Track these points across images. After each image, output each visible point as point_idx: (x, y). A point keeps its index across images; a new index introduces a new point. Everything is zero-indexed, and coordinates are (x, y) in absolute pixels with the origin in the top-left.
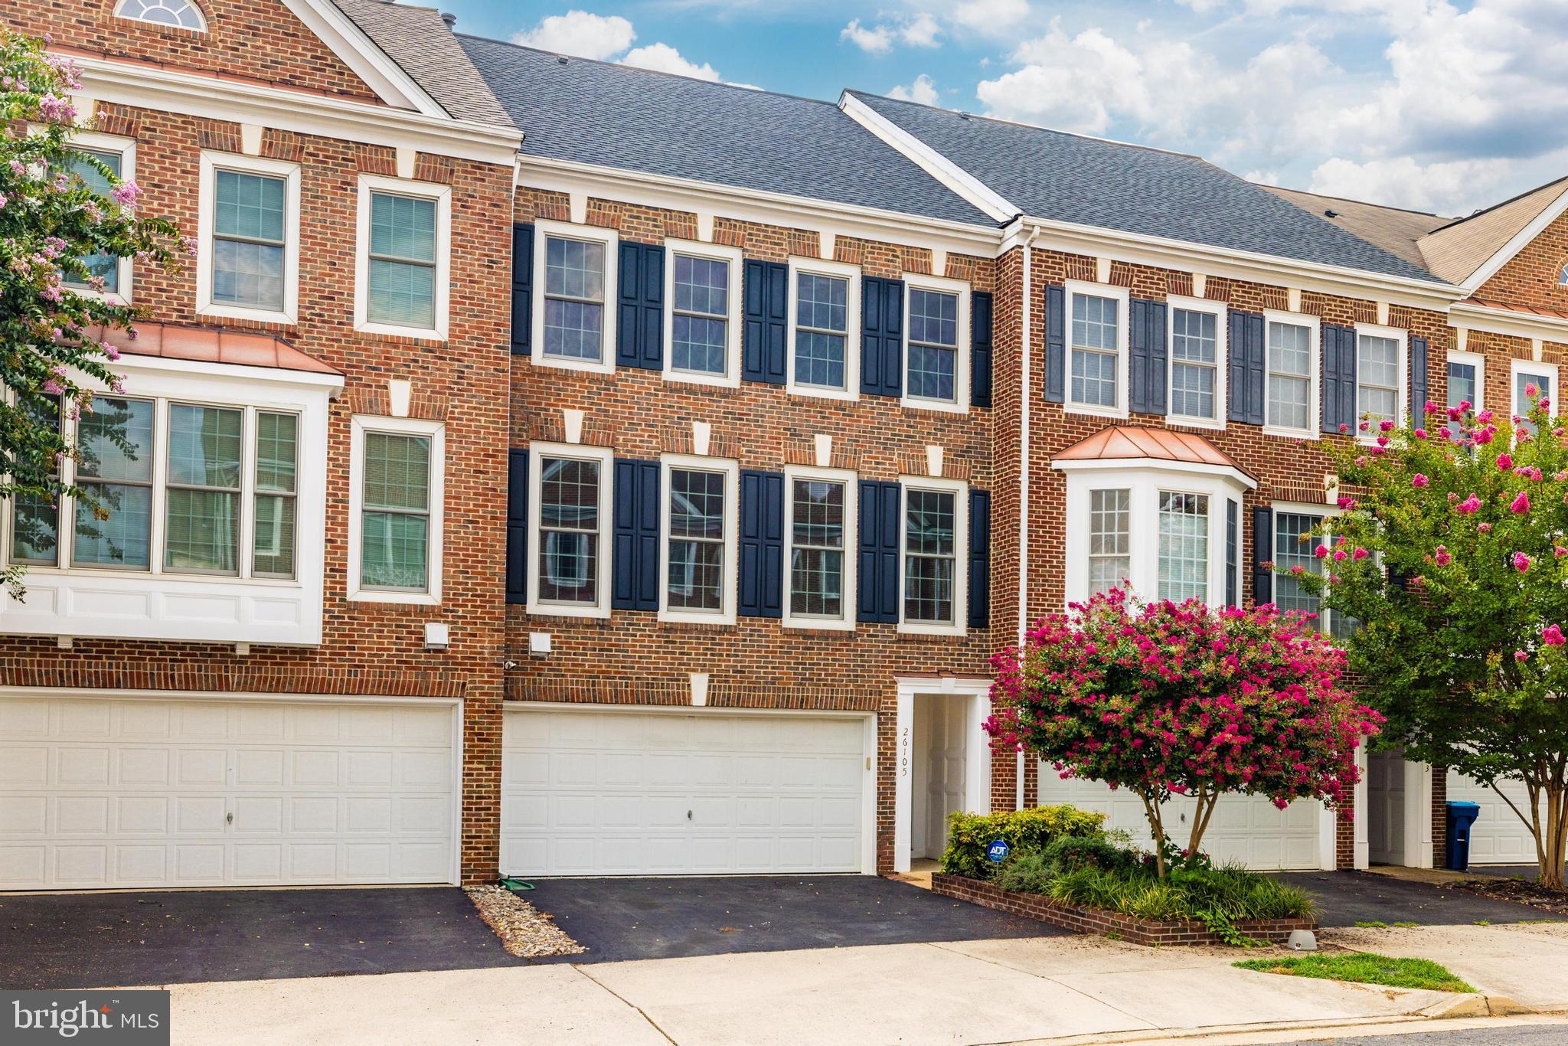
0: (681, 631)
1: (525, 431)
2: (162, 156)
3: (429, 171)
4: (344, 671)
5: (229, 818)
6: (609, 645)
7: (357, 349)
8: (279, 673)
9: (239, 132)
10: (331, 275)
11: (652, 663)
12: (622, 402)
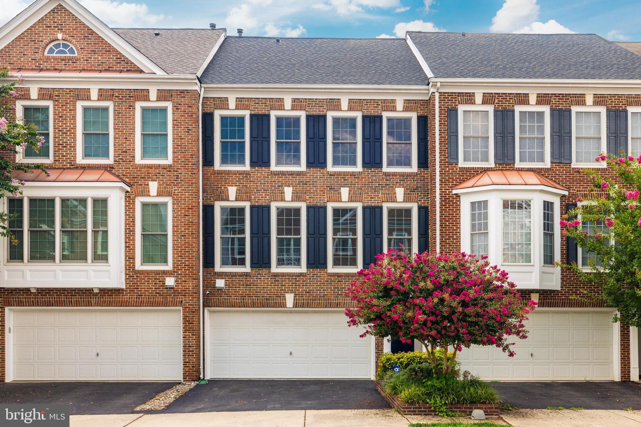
0: (281, 276)
1: (212, 197)
2: (62, 105)
3: (162, 97)
4: (134, 297)
5: (98, 355)
6: (249, 283)
7: (137, 171)
8: (110, 299)
9: (89, 92)
10: (126, 143)
11: (269, 290)
12: (253, 181)
